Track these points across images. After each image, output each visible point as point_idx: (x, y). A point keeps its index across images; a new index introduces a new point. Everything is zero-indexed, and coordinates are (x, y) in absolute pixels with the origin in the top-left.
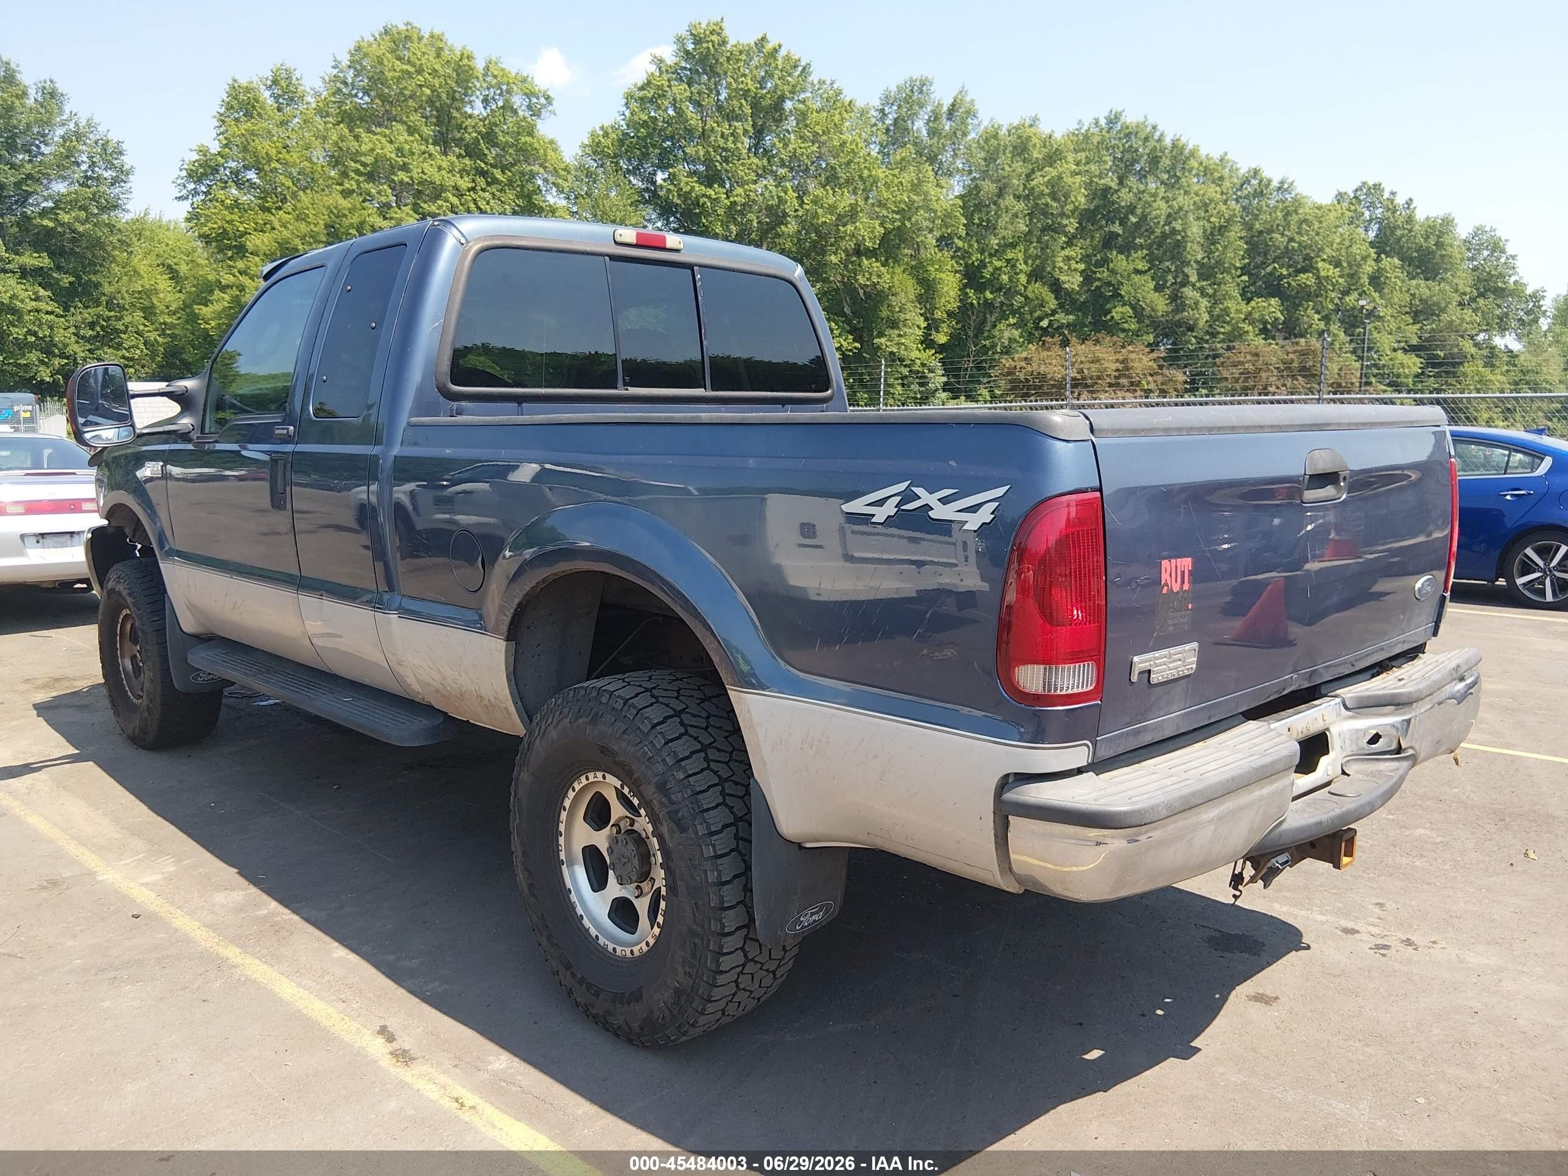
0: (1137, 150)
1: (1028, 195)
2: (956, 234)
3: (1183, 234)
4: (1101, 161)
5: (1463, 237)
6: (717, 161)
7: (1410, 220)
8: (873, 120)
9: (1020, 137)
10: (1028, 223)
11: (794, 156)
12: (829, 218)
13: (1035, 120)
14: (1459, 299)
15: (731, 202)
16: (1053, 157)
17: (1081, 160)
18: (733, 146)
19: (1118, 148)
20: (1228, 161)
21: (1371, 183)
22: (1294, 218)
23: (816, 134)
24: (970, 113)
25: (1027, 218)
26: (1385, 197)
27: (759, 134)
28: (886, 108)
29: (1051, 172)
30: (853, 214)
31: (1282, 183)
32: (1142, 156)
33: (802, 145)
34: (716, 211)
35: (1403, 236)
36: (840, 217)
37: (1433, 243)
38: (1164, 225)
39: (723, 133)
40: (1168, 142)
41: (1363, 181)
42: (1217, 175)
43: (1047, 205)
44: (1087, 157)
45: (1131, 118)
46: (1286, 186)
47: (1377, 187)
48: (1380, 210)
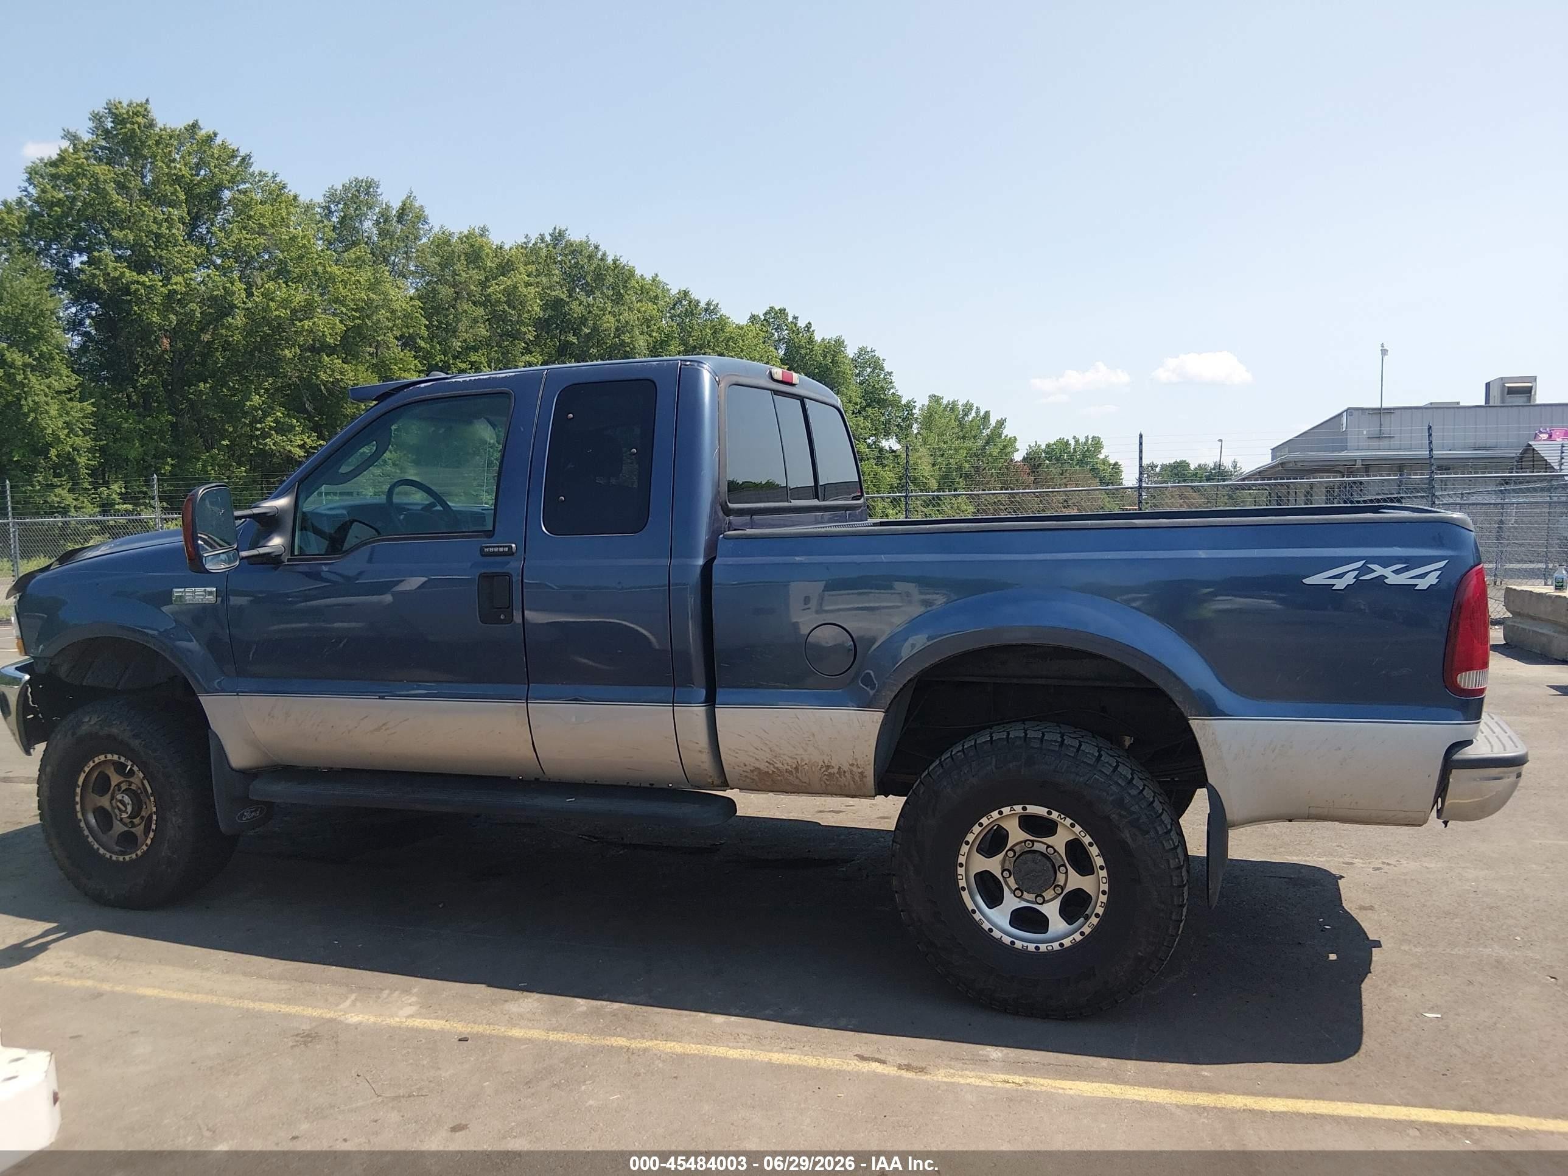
0: (582, 267)
1: (486, 302)
2: (418, 334)
3: (631, 346)
4: (549, 275)
5: (851, 356)
6: (150, 246)
7: (811, 341)
8: (318, 217)
9: (472, 246)
10: (488, 327)
11: (238, 247)
12: (283, 313)
13: (484, 231)
14: (852, 408)
15: (170, 291)
16: (506, 267)
17: (532, 272)
18: (167, 232)
19: (565, 263)
20: (660, 282)
21: (777, 309)
22: (721, 336)
23: (261, 226)
24: (421, 218)
25: (487, 323)
26: (789, 321)
27: (195, 220)
28: (332, 206)
29: (506, 282)
30: (308, 309)
31: (708, 304)
32: (588, 273)
33: (248, 236)
34: (150, 298)
35: (806, 354)
36: (294, 311)
37: (830, 361)
38: (614, 337)
39: (155, 218)
40: (610, 260)
41: (771, 306)
42: (652, 294)
43: (504, 311)
44: (537, 270)
45: (575, 236)
46: (712, 308)
47: (782, 311)
48: (786, 332)
